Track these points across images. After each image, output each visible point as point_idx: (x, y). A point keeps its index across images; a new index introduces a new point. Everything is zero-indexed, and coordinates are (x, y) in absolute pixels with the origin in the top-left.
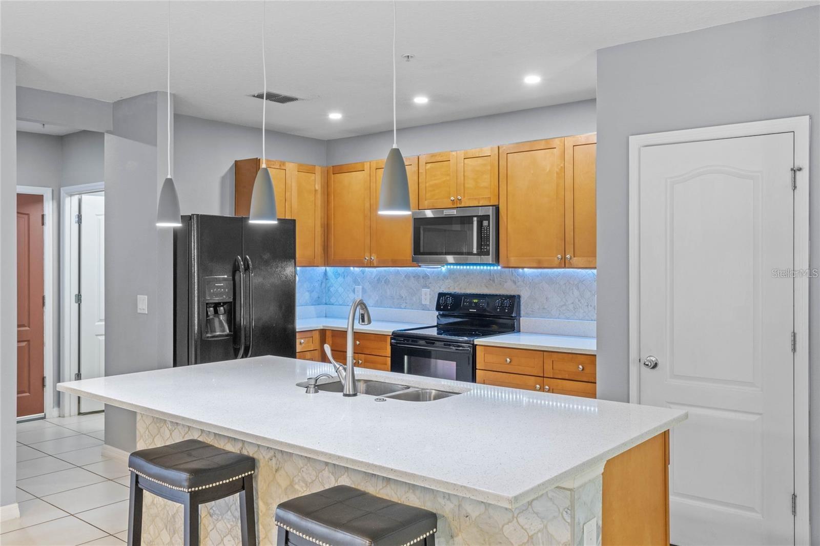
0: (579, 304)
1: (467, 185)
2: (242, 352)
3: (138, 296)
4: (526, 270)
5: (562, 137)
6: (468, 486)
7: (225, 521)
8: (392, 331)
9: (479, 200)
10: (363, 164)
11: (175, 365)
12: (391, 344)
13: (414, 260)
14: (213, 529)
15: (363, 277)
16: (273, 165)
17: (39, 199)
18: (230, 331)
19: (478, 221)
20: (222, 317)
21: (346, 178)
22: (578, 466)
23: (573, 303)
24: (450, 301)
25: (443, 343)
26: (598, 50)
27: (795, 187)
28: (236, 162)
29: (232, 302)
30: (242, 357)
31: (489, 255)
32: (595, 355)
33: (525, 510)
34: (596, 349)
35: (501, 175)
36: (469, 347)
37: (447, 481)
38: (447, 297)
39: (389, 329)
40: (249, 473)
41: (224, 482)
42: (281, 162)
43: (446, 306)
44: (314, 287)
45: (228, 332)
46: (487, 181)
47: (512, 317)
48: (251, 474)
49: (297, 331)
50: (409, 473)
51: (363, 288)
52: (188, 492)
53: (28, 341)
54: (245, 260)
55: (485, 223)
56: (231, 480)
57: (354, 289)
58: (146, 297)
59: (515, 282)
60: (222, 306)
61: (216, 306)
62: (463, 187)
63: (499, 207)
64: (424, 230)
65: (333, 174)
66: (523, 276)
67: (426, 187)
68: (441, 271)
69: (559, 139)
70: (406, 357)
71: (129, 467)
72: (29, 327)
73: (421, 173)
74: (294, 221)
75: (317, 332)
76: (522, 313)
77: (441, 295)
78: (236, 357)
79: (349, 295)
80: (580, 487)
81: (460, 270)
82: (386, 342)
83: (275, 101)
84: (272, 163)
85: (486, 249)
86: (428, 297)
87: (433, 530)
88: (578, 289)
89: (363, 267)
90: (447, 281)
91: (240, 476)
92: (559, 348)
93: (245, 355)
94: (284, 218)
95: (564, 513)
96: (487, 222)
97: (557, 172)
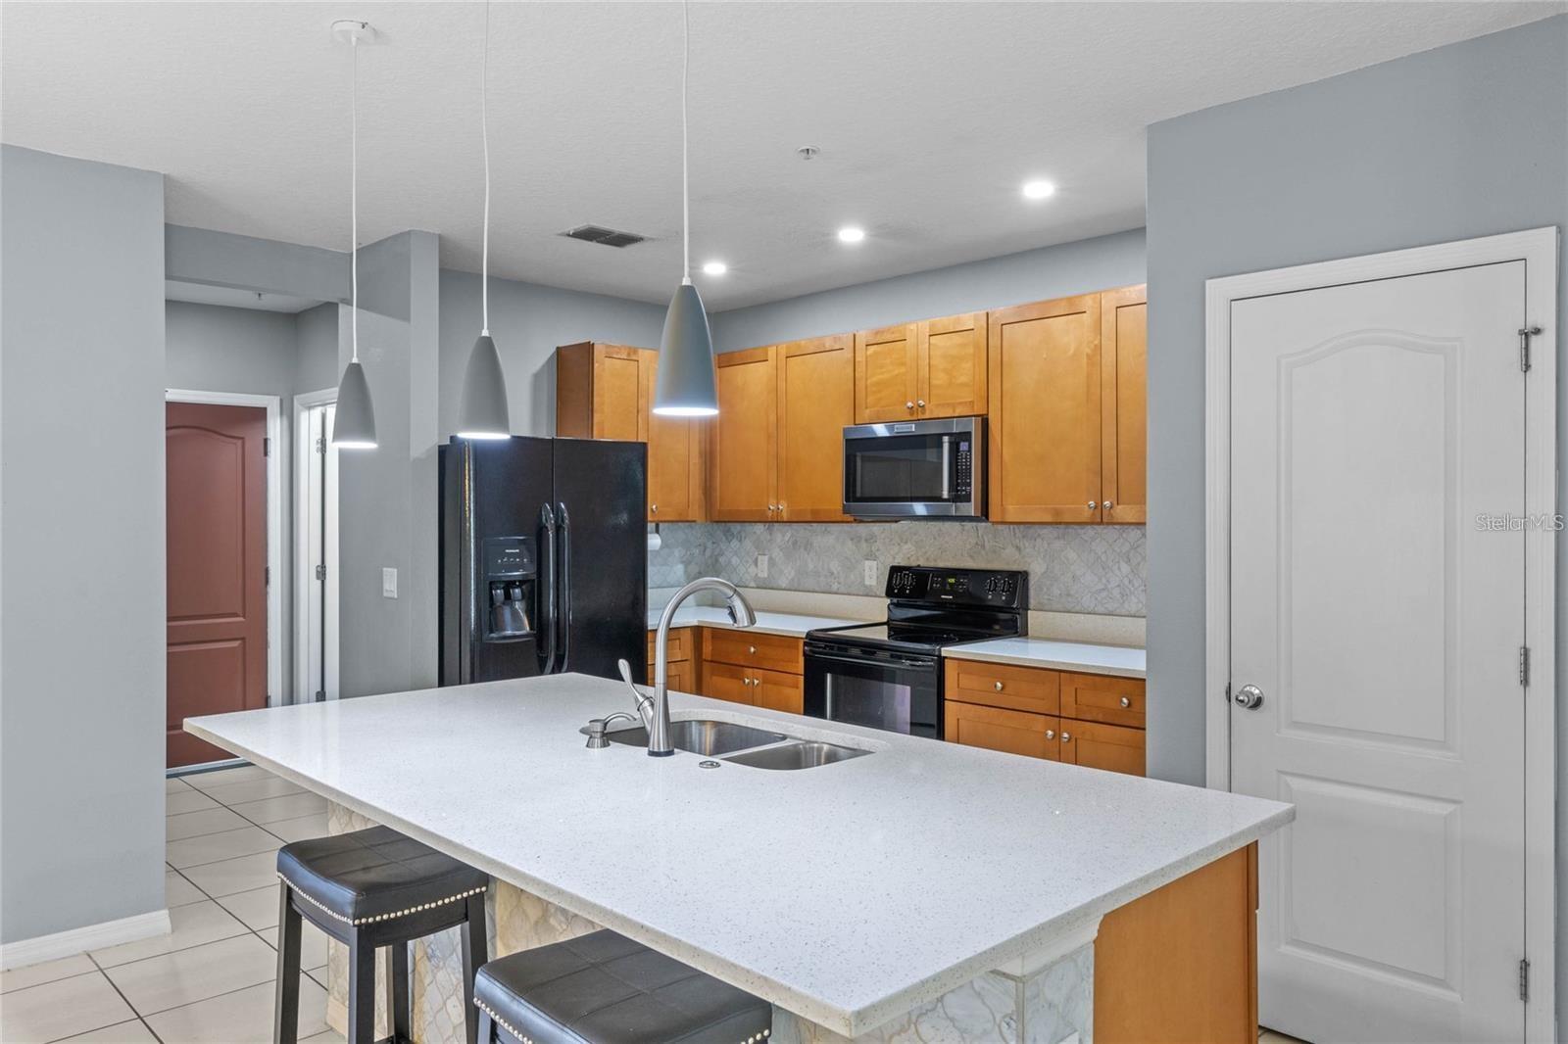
0: (1130, 586)
1: (934, 382)
2: (550, 663)
3: (385, 569)
5: (1096, 293)
6: (772, 977)
7: (449, 970)
8: (807, 631)
9: (954, 406)
10: (765, 350)
11: (442, 683)
12: (805, 654)
13: (846, 511)
14: (432, 982)
16: (617, 353)
17: (259, 415)
18: (531, 629)
19: (951, 443)
20: (518, 605)
22: (1025, 933)
23: (1119, 586)
24: (909, 581)
25: (888, 654)
26: (1149, 126)
27: (1527, 367)
28: (558, 348)
29: (534, 580)
30: (553, 672)
31: (969, 501)
32: (1144, 680)
33: (930, 1011)
34: (1144, 669)
35: (992, 360)
36: (933, 660)
37: (736, 962)
38: (905, 574)
39: (800, 627)
40: (478, 890)
41: (427, 906)
42: (630, 348)
43: (902, 589)
44: (692, 555)
45: (528, 628)
46: (968, 373)
47: (1012, 608)
48: (481, 893)
49: (649, 628)
50: (670, 937)
51: (769, 558)
52: (354, 926)
53: (243, 639)
54: (557, 511)
55: (964, 446)
56: (440, 903)
57: (757, 559)
58: (396, 570)
60: (518, 587)
61: (509, 585)
62: (926, 386)
63: (987, 419)
64: (863, 459)
65: (719, 367)
67: (866, 387)
69: (1092, 296)
70: (829, 676)
71: (279, 871)
72: (244, 616)
73: (859, 362)
74: (644, 445)
75: (689, 631)
76: (1032, 602)
77: (895, 570)
78: (541, 672)
79: (749, 570)
80: (1039, 972)
82: (798, 649)
83: (602, 242)
84: (616, 349)
85: (965, 491)
86: (873, 573)
87: (762, 1034)
88: (1128, 561)
90: (906, 547)
91: (459, 897)
92: (1087, 666)
93: (557, 668)
94: (635, 440)
95: (1004, 1025)
96: (967, 444)
97: (1087, 355)
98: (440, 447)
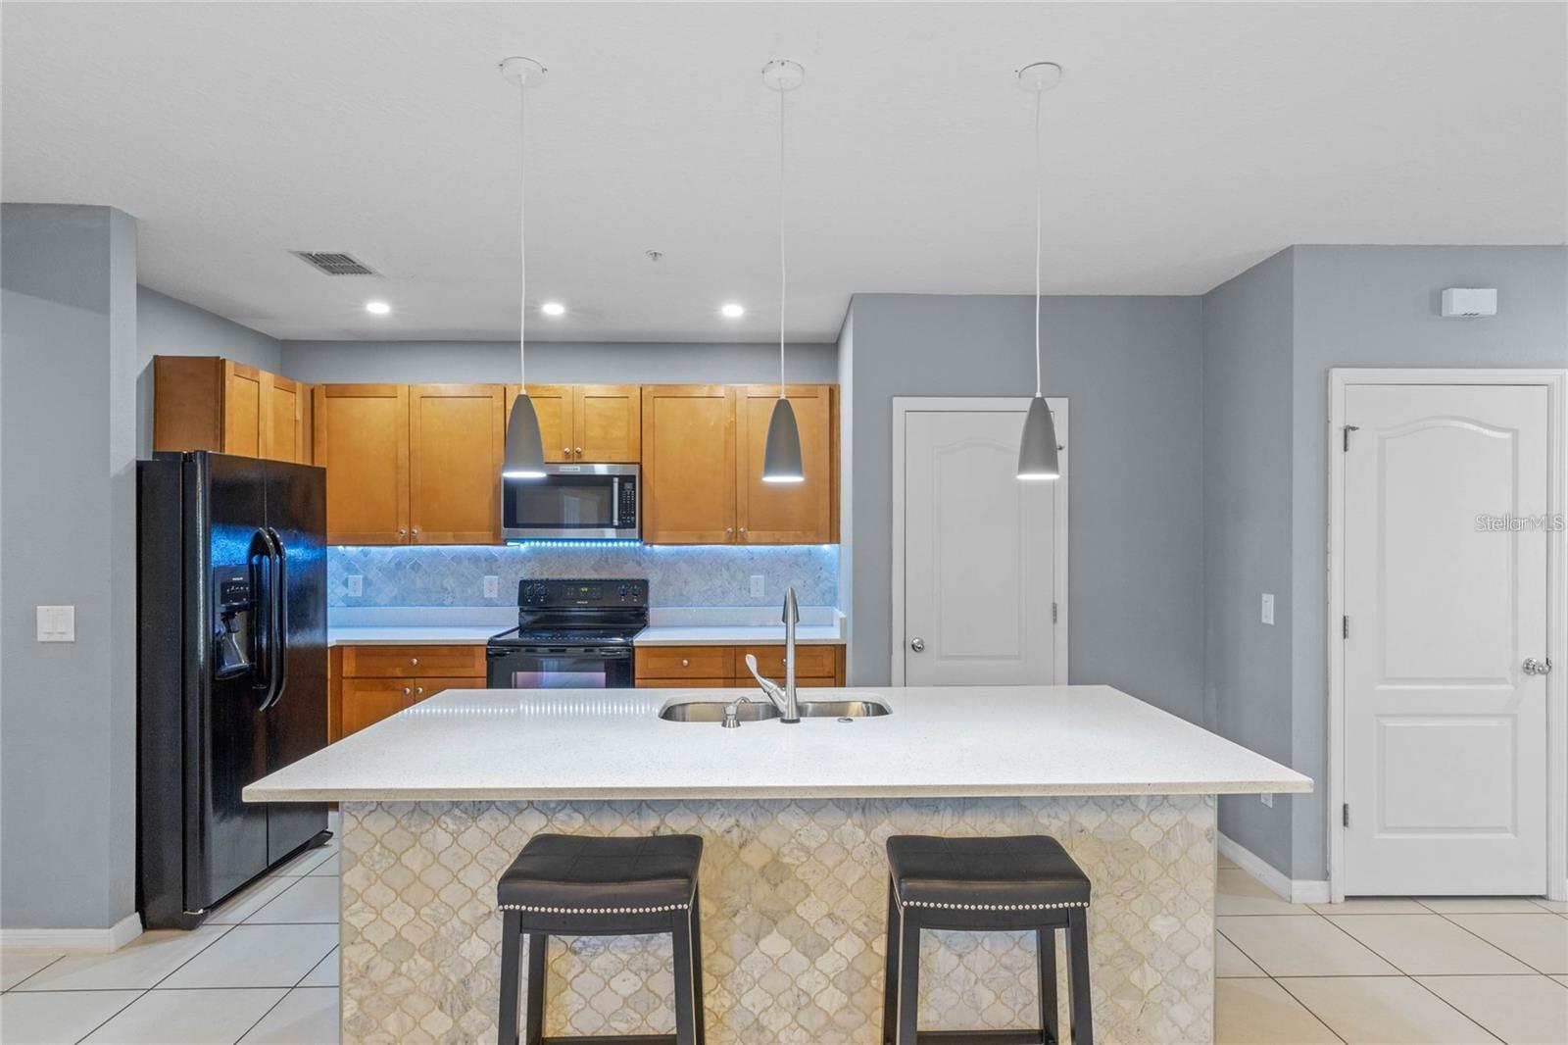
1: (591, 433)
4: (655, 547)
15: (366, 562)
16: (243, 371)
19: (620, 483)
21: (355, 406)
24: (542, 591)
26: (851, 295)
28: (157, 359)
31: (634, 527)
38: (534, 586)
39: (483, 636)
51: (365, 579)
55: (628, 486)
57: (347, 580)
59: (639, 563)
63: (642, 465)
66: (652, 554)
68: (518, 552)
77: (522, 584)
81: (552, 549)
85: (630, 519)
86: (495, 586)
88: (728, 569)
89: (365, 545)
90: (530, 564)
96: (631, 484)
97: (726, 428)
98: (137, 462)
